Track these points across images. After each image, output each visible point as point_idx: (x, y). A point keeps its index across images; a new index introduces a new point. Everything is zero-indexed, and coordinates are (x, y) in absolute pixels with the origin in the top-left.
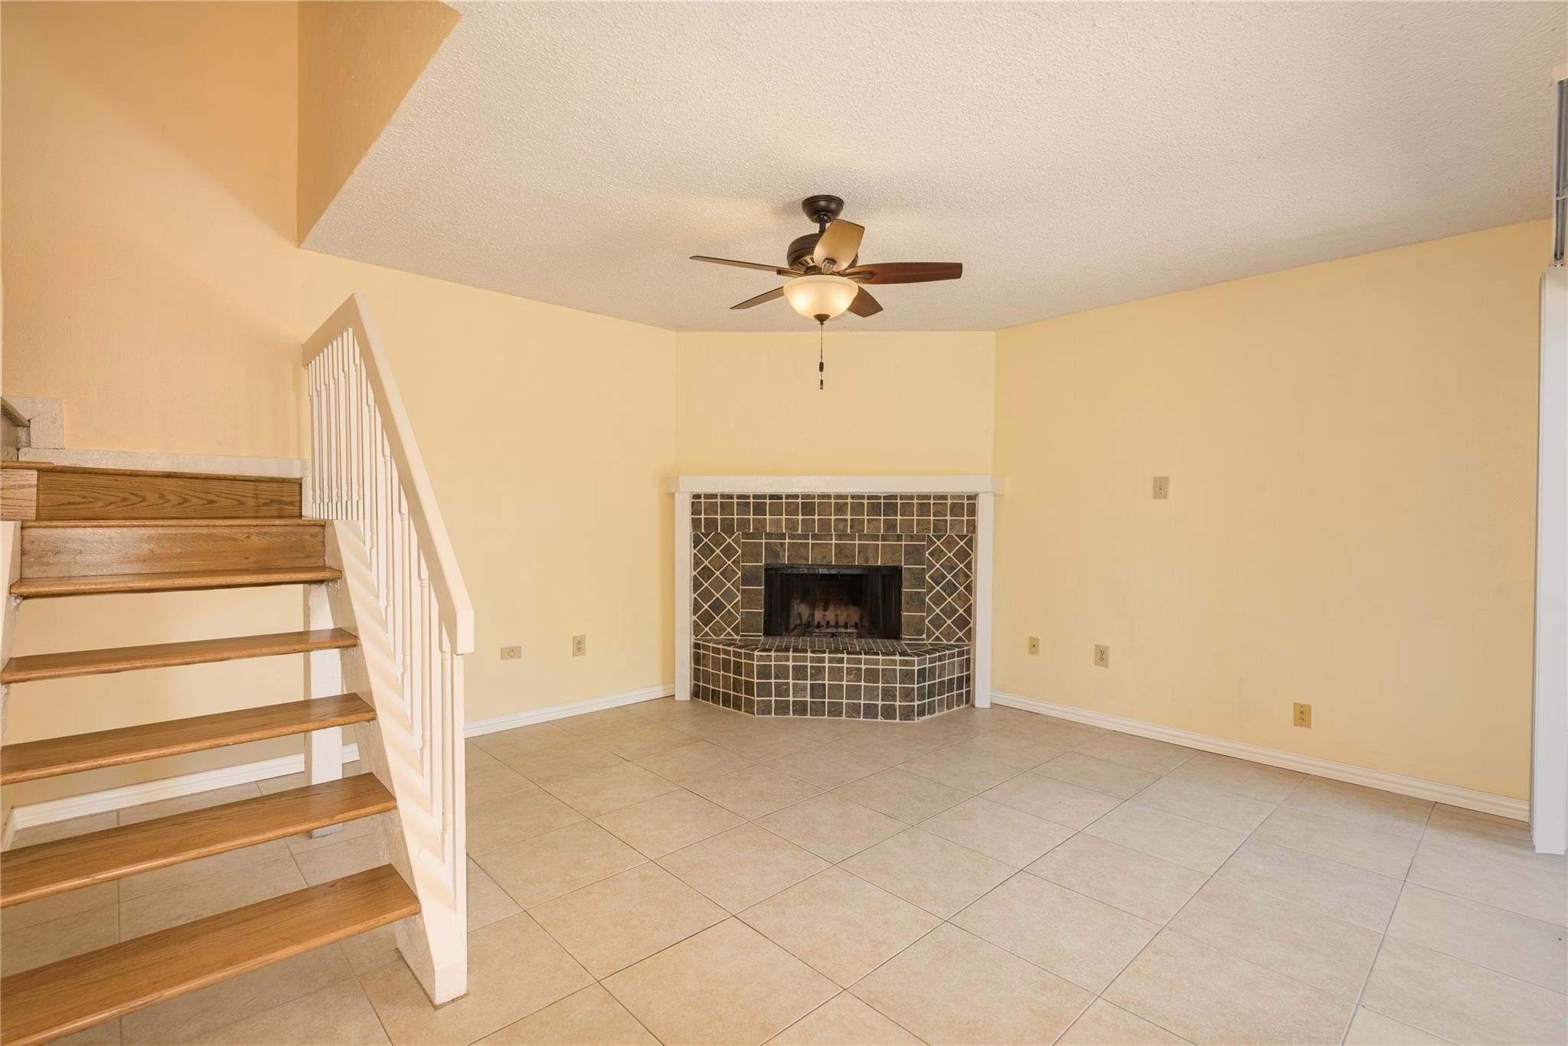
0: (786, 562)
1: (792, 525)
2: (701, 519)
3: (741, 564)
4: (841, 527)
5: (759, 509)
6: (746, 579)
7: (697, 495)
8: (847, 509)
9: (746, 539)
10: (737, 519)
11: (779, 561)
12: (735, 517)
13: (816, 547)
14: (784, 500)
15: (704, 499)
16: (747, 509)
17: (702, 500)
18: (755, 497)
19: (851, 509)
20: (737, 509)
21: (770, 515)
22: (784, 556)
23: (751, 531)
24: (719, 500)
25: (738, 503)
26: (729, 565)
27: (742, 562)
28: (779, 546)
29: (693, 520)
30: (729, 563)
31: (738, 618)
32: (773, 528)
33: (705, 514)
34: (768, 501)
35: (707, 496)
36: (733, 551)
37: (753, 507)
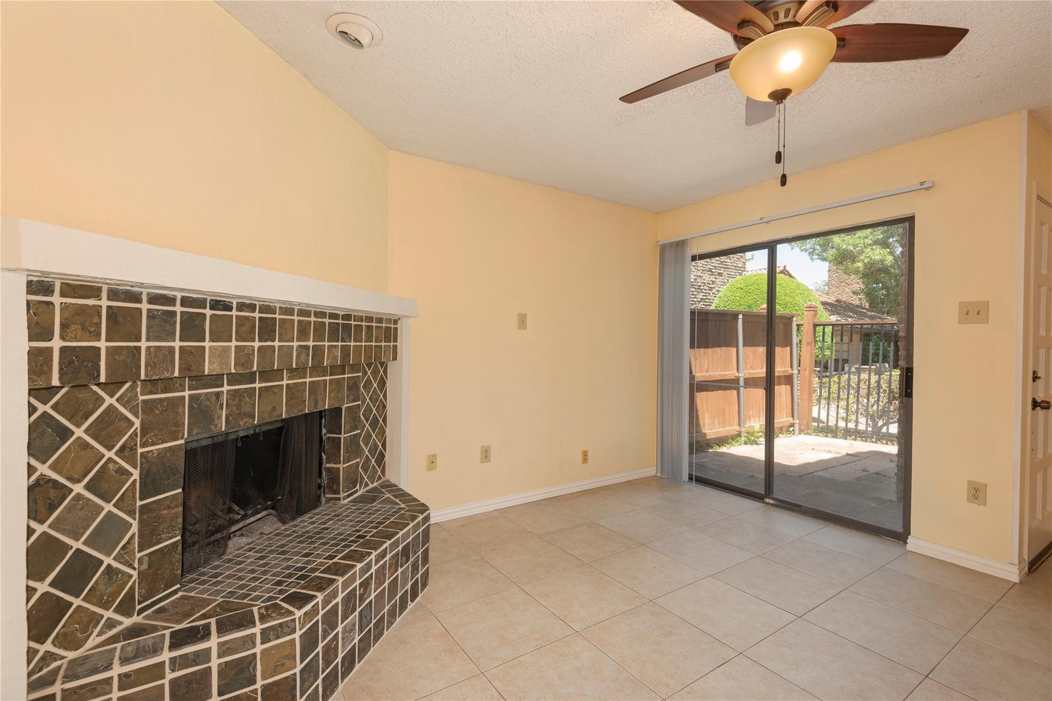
0: (223, 429)
1: (244, 356)
2: (50, 350)
3: (140, 450)
4: (303, 357)
5: (193, 326)
6: (149, 485)
7: (40, 282)
8: (310, 330)
9: (151, 393)
10: (148, 348)
11: (213, 427)
12: (143, 344)
13: (264, 394)
14: (234, 313)
15: (63, 294)
16: (168, 328)
17: (56, 299)
18: (185, 302)
19: (314, 332)
20: (148, 327)
21: (212, 340)
22: (220, 417)
23: (176, 374)
24: (104, 303)
25: (151, 315)
26: (110, 460)
27: (143, 446)
28: (214, 399)
29: (33, 354)
30: (111, 454)
31: (131, 576)
32: (215, 366)
33: (63, 338)
34: (208, 312)
35: (70, 289)
36: (123, 424)
37: (181, 323)
